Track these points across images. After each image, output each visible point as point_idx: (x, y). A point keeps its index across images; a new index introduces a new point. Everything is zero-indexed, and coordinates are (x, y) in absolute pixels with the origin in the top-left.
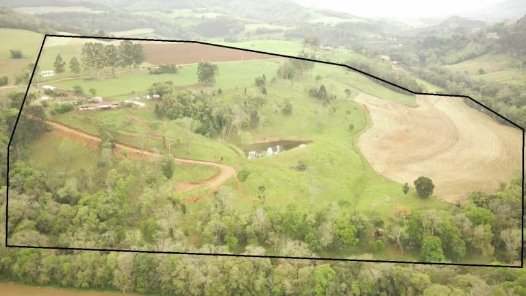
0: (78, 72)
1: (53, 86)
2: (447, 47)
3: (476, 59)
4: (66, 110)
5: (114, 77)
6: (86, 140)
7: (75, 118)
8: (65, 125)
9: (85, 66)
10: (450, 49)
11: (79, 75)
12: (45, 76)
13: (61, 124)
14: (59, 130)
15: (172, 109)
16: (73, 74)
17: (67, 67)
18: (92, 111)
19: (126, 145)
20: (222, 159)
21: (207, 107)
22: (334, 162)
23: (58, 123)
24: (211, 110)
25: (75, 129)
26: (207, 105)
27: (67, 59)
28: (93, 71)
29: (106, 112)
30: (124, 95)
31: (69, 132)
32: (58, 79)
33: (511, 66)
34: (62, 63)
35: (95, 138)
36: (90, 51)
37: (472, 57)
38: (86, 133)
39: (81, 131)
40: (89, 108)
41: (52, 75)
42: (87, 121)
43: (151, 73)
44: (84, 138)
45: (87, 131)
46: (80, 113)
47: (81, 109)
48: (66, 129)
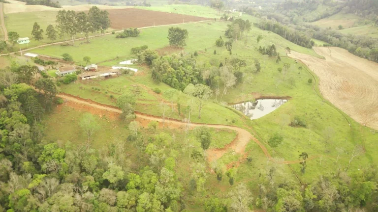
0: (55, 39)
1: (34, 53)
2: (303, 9)
3: (330, 18)
4: (71, 80)
5: (87, 43)
6: (102, 111)
7: (81, 88)
8: (73, 97)
9: (60, 33)
10: (305, 10)
11: (55, 41)
12: (22, 43)
13: (70, 95)
14: (70, 102)
15: (166, 74)
16: (49, 40)
17: (44, 35)
18: (95, 80)
19: (142, 114)
20: (233, 122)
21: (196, 71)
22: (322, 116)
23: (66, 94)
24: (200, 73)
25: (85, 100)
26: (196, 68)
27: (44, 27)
28: (67, 37)
29: (110, 81)
30: (109, 61)
31: (81, 104)
32: (36, 46)
33: (360, 23)
34: (39, 30)
35: (109, 109)
36: (64, 18)
37: (326, 16)
38: (97, 104)
39: (93, 102)
40: (91, 77)
41: (28, 42)
42: (96, 91)
43: (117, 37)
44: (99, 109)
45: (98, 101)
46: (85, 83)
47: (83, 79)
48: (76, 100)
